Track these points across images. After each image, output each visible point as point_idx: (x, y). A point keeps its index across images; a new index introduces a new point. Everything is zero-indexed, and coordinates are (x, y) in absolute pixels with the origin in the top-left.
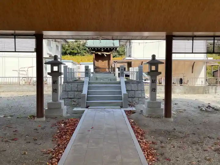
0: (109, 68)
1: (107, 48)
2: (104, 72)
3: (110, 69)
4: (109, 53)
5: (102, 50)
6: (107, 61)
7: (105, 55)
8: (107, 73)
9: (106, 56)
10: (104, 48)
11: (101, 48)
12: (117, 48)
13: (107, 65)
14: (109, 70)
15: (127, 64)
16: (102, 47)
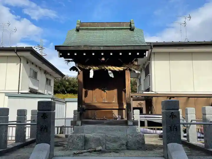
0: (120, 109)
1: (116, 52)
2: (108, 121)
3: (124, 111)
4: (121, 69)
5: (103, 59)
6: (115, 91)
7: (109, 72)
8: (115, 123)
9: (112, 75)
10: (107, 52)
11: (98, 52)
12: (145, 51)
13: (115, 101)
14: (122, 115)
15: (145, 101)
16: (102, 48)
